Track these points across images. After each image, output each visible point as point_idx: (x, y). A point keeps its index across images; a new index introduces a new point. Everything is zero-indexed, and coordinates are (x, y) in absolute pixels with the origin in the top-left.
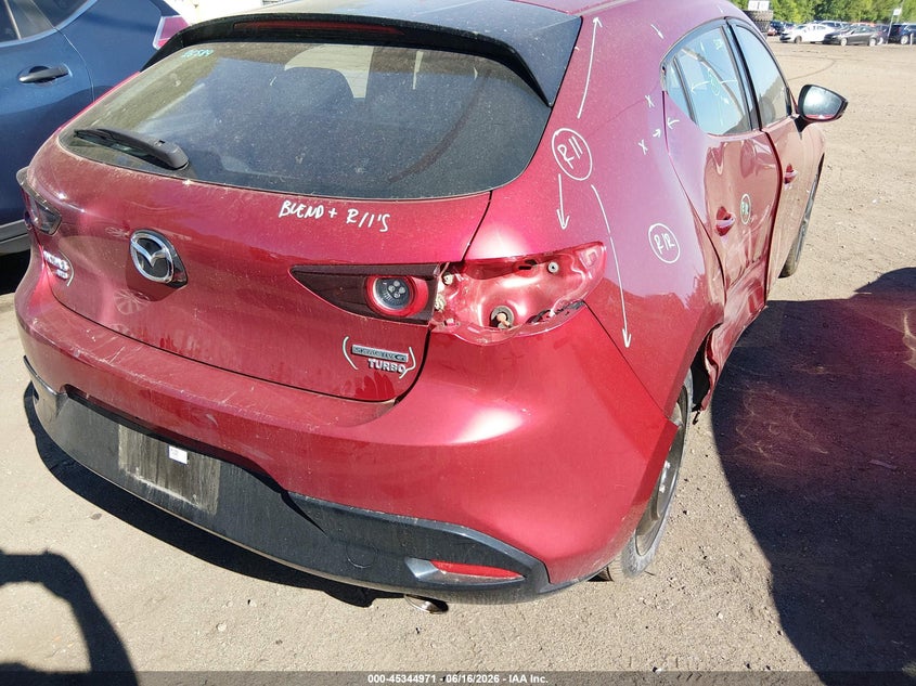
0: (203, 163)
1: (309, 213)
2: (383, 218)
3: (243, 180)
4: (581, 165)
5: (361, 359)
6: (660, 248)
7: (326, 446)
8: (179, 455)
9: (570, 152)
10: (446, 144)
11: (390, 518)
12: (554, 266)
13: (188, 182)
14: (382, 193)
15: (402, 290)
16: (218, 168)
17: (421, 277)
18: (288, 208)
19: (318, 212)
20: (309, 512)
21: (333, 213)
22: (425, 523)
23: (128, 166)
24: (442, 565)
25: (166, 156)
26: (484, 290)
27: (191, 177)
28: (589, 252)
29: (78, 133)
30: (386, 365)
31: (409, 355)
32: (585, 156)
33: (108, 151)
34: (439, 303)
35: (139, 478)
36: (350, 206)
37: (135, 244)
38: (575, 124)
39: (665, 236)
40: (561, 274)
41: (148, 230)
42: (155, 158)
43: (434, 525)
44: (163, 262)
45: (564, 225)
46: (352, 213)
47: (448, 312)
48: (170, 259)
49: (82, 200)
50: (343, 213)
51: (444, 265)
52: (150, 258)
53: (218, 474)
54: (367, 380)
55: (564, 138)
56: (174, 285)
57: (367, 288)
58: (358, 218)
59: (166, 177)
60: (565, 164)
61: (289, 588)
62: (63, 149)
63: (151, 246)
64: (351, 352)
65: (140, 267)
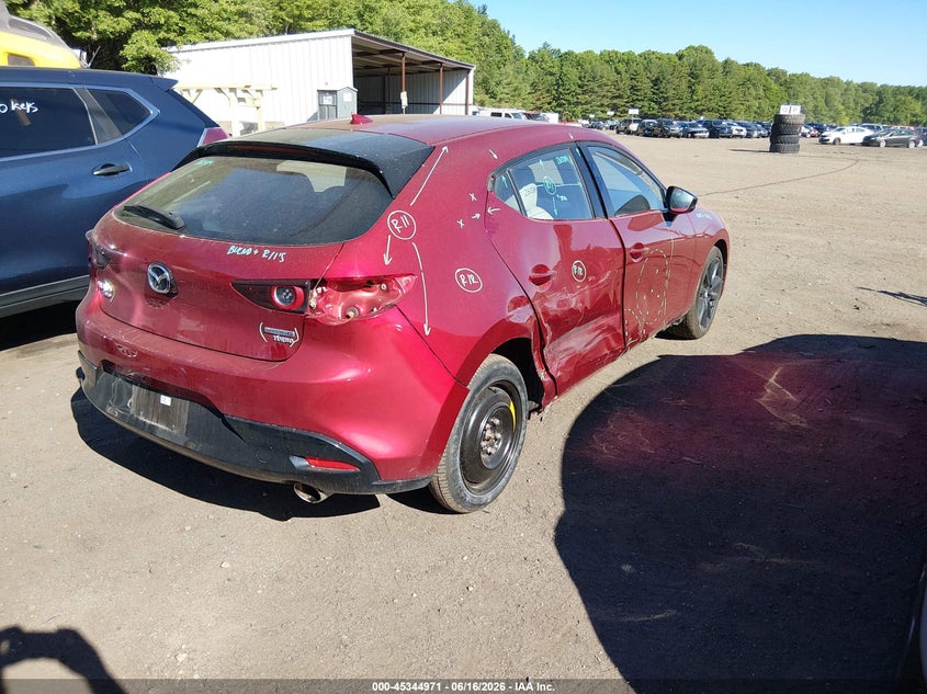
0: (192, 225)
1: (244, 252)
2: (282, 255)
3: (213, 235)
4: (406, 231)
5: (269, 335)
6: (464, 282)
7: (244, 383)
8: (166, 400)
9: (400, 224)
10: (326, 217)
11: (279, 428)
12: (384, 286)
13: (182, 236)
14: (285, 242)
15: (290, 294)
16: (201, 229)
17: (299, 286)
18: (233, 249)
19: (248, 252)
20: (235, 427)
21: (256, 252)
22: (299, 431)
23: (150, 227)
24: (311, 461)
25: (171, 221)
26: (343, 299)
27: (185, 233)
28: (405, 279)
29: (127, 208)
30: (283, 339)
31: (295, 332)
32: (411, 226)
33: (142, 219)
34: (313, 303)
35: (142, 418)
36: (266, 248)
37: (150, 271)
38: (408, 209)
39: (470, 276)
40: (388, 290)
41: (157, 262)
42: (167, 223)
43: (305, 433)
44: (164, 281)
45: (387, 262)
46: (267, 252)
47: (318, 308)
48: (168, 279)
49: (124, 249)
50: (261, 252)
51: (317, 280)
52: (157, 279)
53: (187, 410)
54: (273, 349)
55: (397, 216)
56: (170, 295)
57: (271, 293)
58: (269, 255)
59: (169, 233)
60: (395, 230)
61: (237, 510)
62: (115, 218)
63: (159, 272)
64: (264, 333)
65: (151, 284)
